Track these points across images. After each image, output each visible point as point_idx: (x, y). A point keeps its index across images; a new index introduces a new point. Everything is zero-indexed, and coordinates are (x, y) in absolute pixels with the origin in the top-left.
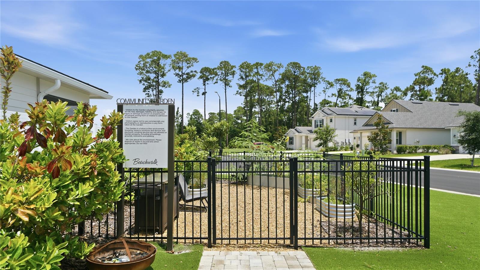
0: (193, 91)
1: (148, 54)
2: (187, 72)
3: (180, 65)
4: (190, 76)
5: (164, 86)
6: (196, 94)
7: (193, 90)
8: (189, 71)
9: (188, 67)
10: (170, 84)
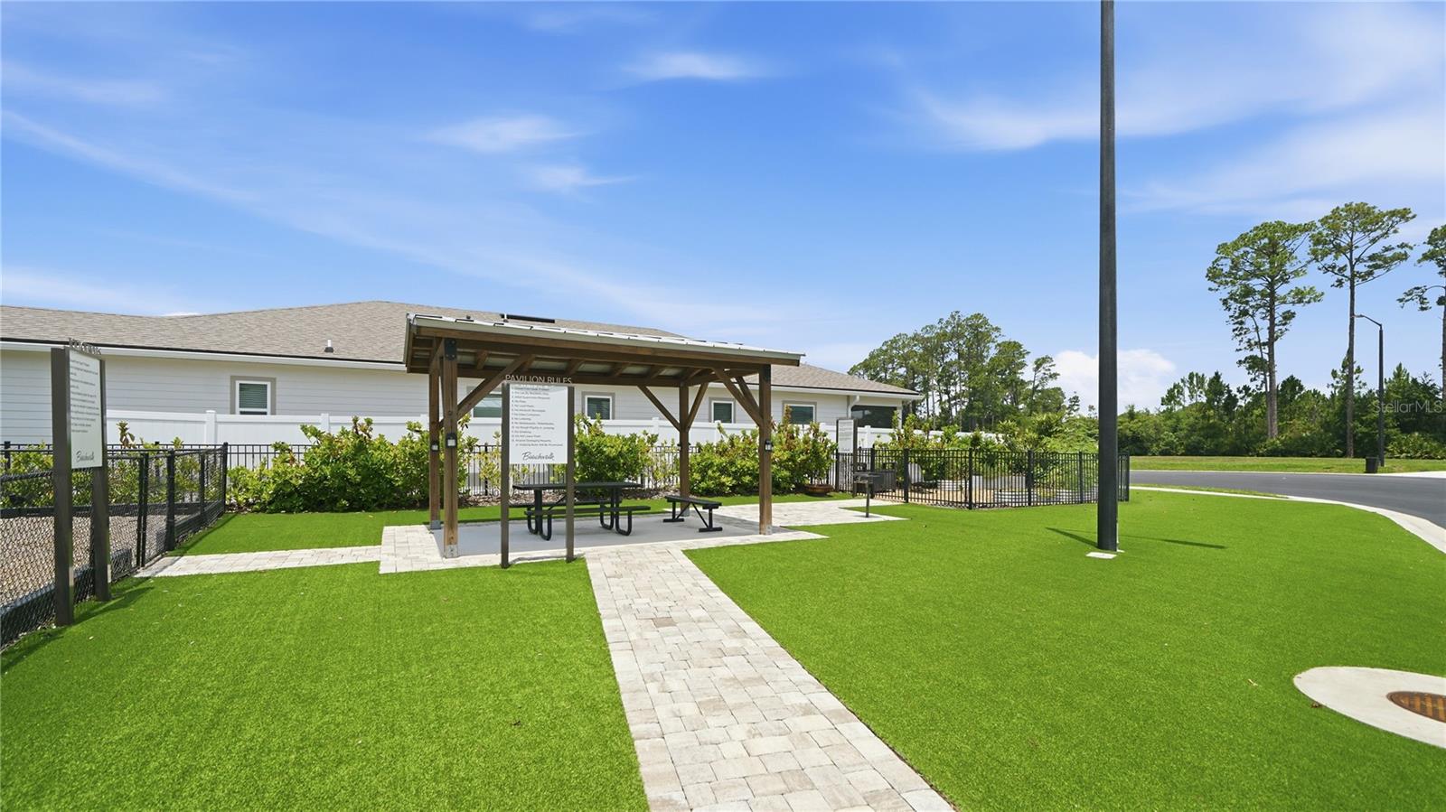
0: (1401, 300)
1: (1242, 237)
2: (1369, 253)
3: (1344, 240)
4: (1381, 262)
5: (1300, 301)
6: (1416, 304)
7: (1403, 296)
8: (1377, 249)
9: (1374, 241)
10: (1319, 292)
